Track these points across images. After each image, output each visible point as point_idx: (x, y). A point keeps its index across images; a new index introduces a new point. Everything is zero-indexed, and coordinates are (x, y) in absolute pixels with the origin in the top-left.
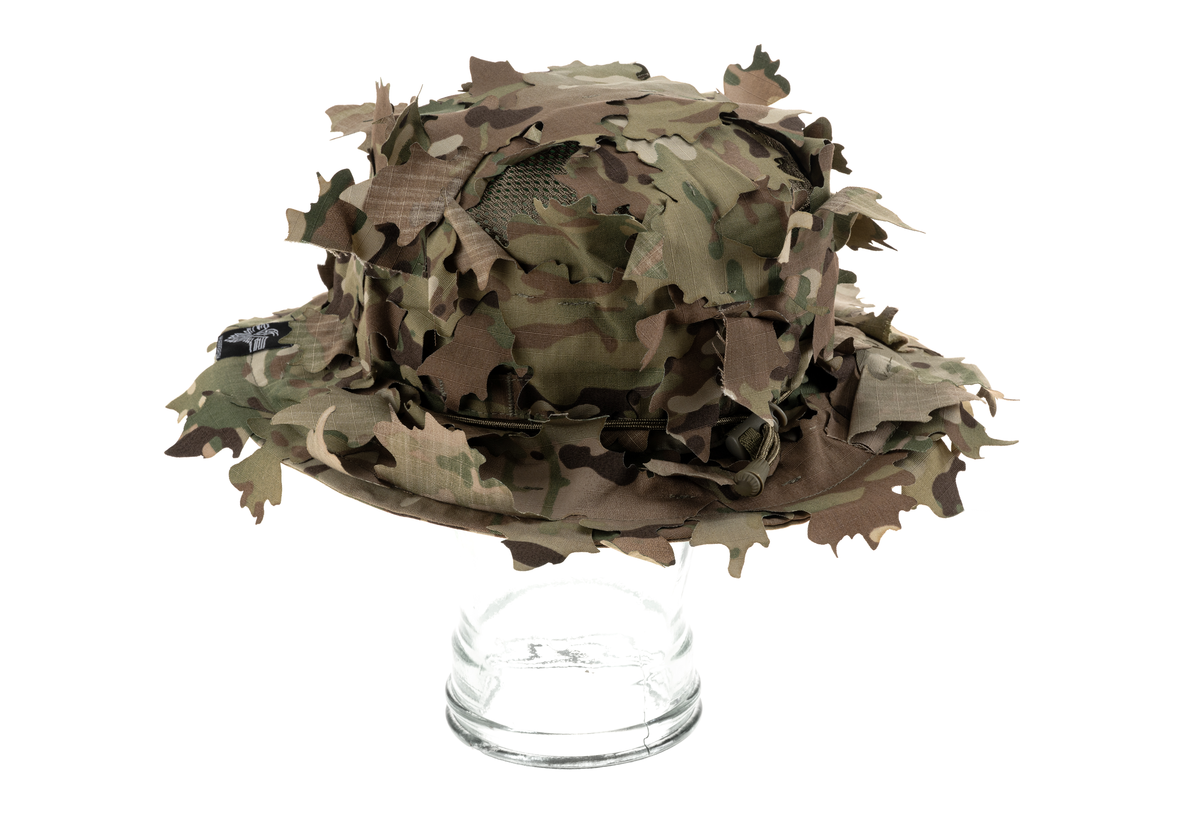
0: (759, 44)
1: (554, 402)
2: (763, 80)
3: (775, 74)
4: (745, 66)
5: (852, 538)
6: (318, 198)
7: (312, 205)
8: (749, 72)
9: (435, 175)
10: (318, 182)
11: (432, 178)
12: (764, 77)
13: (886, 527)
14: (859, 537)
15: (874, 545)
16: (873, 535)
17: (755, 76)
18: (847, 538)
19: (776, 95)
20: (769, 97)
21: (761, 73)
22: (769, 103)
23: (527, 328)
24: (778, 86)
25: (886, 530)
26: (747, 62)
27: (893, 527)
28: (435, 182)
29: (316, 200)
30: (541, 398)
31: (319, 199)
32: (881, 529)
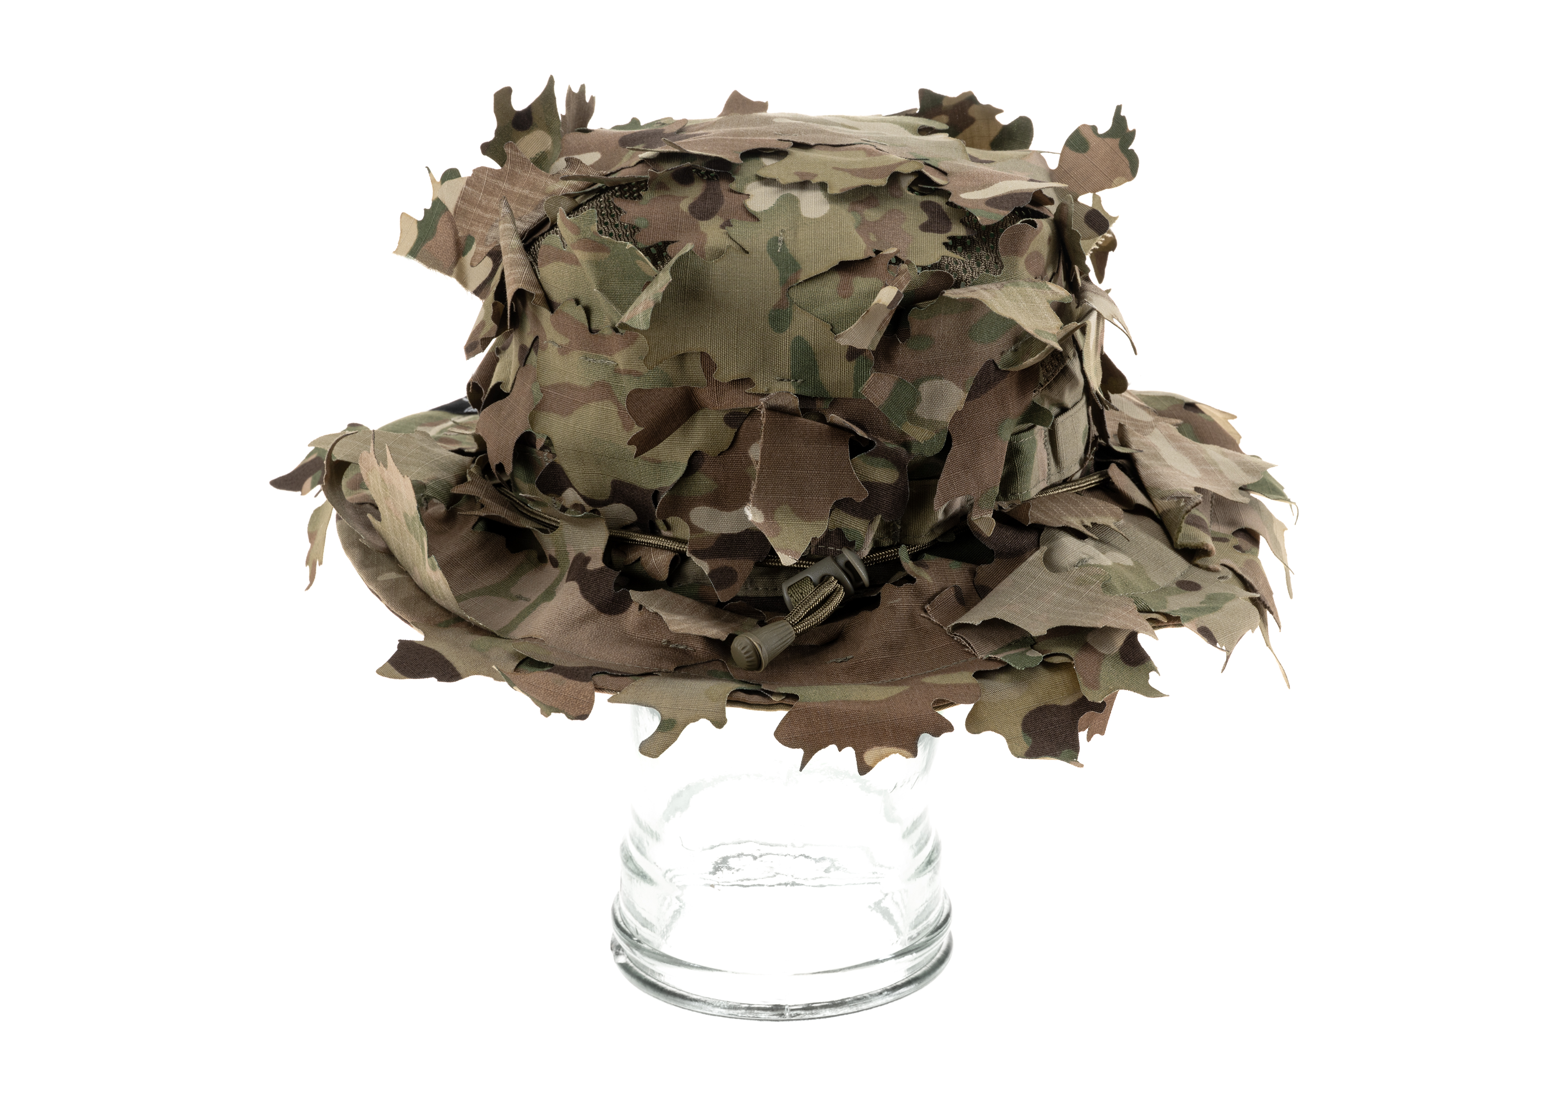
0: (1119, 104)
1: (588, 495)
2: (1116, 152)
3: (1129, 148)
4: (1101, 131)
5: (840, 750)
6: (431, 202)
7: (426, 210)
8: (1104, 139)
9: (531, 190)
10: (430, 181)
11: (526, 192)
12: (1118, 149)
13: (895, 749)
14: (849, 752)
15: (864, 769)
16: (868, 756)
17: (1109, 145)
18: (833, 748)
19: (1123, 175)
20: (1116, 177)
21: (1115, 142)
22: (1114, 184)
23: (556, 387)
24: (1128, 164)
25: (890, 754)
26: (1105, 126)
27: (905, 752)
28: (527, 197)
29: (429, 207)
30: (571, 486)
31: (433, 204)
32: (885, 750)
